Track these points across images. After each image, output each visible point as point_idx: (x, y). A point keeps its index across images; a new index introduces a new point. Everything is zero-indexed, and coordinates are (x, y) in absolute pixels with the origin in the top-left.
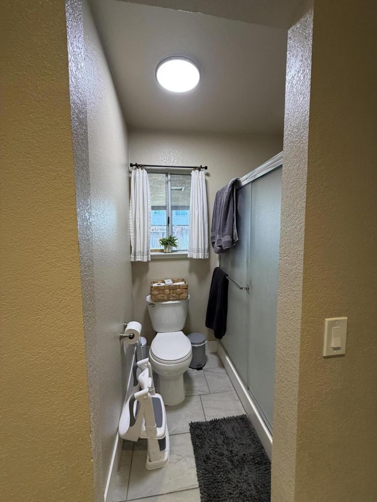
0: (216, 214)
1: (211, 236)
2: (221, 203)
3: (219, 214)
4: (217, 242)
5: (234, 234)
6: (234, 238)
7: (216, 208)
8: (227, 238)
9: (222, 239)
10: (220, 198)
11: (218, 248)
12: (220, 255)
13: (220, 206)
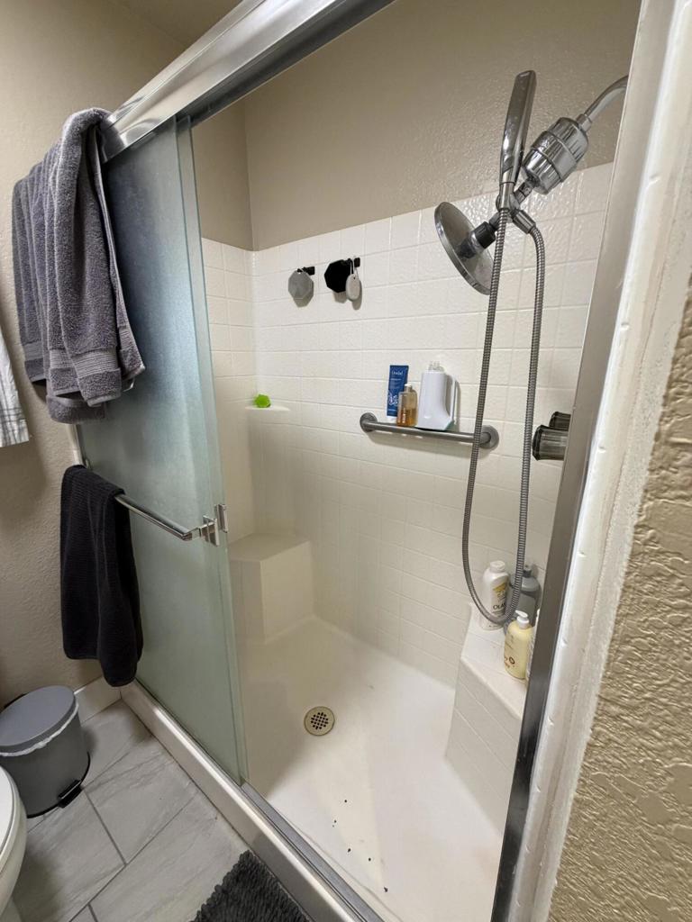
0: (27, 273)
1: (22, 358)
2: (41, 226)
3: (43, 269)
4: (56, 378)
5: (124, 348)
6: (127, 363)
7: (25, 249)
8: (95, 365)
9: (73, 364)
10: (34, 204)
11: (65, 401)
12: (78, 427)
13: (40, 238)
